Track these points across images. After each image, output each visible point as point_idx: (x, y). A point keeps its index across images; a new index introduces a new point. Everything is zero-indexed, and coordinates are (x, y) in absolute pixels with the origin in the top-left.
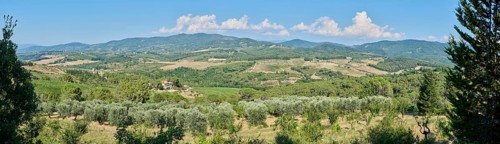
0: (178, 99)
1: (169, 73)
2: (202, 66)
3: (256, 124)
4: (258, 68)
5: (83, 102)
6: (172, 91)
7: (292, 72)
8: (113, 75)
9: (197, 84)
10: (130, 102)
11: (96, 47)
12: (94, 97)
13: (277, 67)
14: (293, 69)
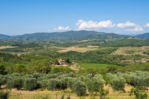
0: (69, 71)
1: (63, 54)
2: (83, 50)
3: (118, 90)
4: (119, 52)
5: (6, 76)
6: (65, 65)
7: (143, 55)
8: (27, 56)
9: (80, 61)
10: (38, 74)
11: (15, 37)
12: (13, 71)
13: (133, 52)
14: (144, 53)
